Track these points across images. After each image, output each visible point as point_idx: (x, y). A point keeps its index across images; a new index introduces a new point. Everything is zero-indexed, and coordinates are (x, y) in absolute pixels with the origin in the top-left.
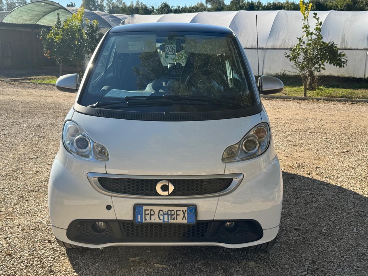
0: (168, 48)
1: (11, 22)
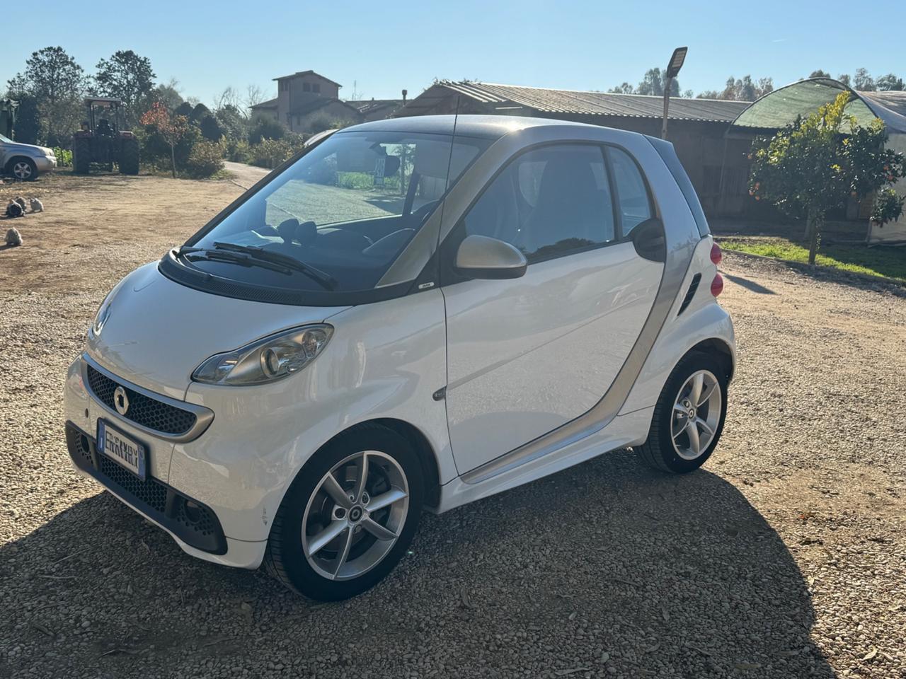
1: (753, 125)
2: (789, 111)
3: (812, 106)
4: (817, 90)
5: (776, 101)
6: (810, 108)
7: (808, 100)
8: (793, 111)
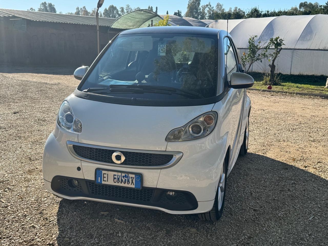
0: (160, 47)
1: (118, 28)
2: (131, 22)
3: (139, 20)
4: (142, 13)
5: (127, 18)
6: (138, 21)
7: (138, 18)
8: (133, 22)
